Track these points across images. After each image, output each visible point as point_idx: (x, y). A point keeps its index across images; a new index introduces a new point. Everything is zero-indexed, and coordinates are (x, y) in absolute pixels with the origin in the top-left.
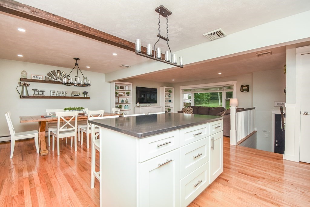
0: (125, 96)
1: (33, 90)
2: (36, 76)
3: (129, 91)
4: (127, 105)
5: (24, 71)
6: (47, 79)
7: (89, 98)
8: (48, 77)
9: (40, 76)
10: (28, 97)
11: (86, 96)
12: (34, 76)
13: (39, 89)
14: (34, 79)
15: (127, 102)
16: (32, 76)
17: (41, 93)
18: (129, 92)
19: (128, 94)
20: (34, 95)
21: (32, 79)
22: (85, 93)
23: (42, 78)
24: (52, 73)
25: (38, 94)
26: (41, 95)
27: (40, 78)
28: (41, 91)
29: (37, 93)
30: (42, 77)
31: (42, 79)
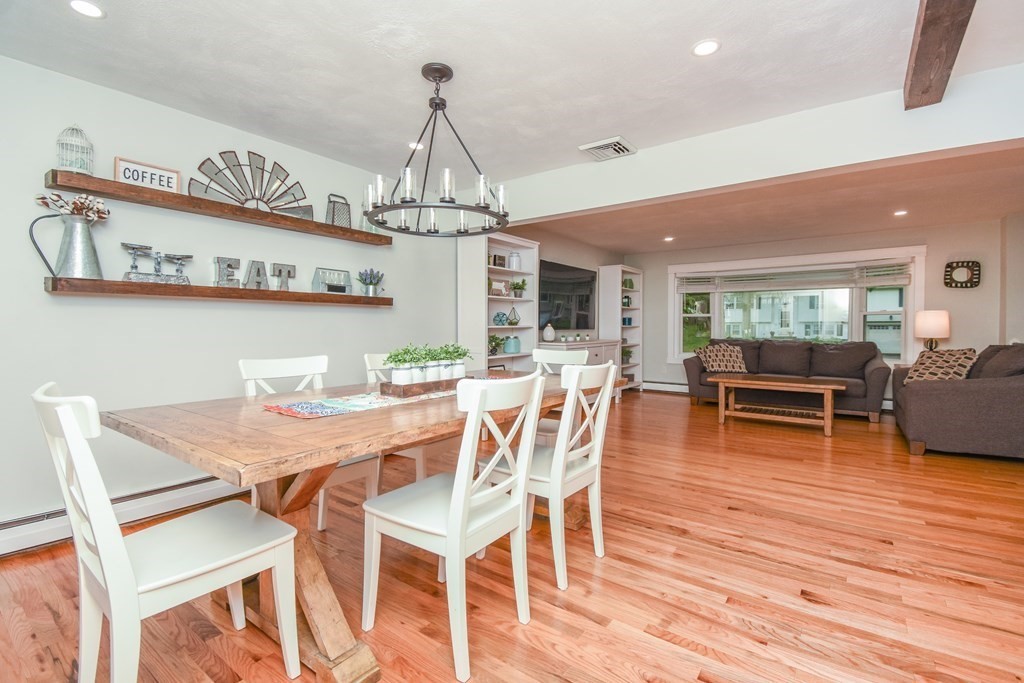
0: (508, 295)
1: (126, 246)
2: (141, 169)
3: (526, 278)
4: (515, 334)
5: (75, 131)
6: (197, 193)
7: (388, 302)
8: (206, 181)
9: (167, 174)
10: (97, 287)
11: (375, 291)
12: (132, 167)
13: (161, 247)
14: (131, 182)
15: (516, 324)
16: (123, 165)
17: (168, 270)
18: (524, 281)
19: (518, 289)
20: (134, 278)
21: (122, 180)
22: (371, 278)
23: (174, 182)
24: (221, 165)
25: (152, 271)
26: (172, 281)
27: (165, 183)
28: (170, 259)
29: (146, 266)
30: (174, 176)
31: (174, 190)
